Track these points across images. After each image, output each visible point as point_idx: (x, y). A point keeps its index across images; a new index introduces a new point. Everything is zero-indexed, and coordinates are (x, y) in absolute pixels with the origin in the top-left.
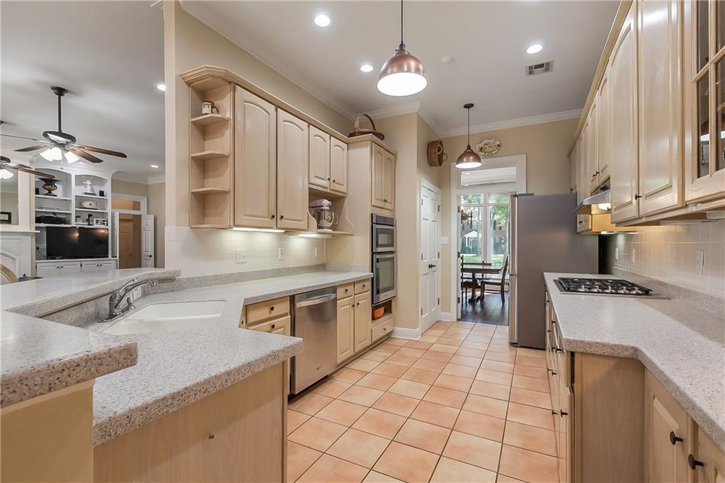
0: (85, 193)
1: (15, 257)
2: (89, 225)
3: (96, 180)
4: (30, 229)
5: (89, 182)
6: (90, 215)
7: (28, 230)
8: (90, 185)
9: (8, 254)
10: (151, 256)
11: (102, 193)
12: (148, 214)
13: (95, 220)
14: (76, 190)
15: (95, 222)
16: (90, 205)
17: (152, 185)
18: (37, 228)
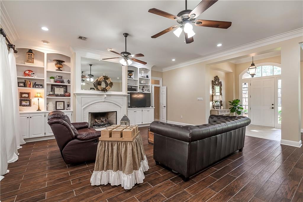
0: (142, 77)
1: (121, 106)
2: (143, 91)
3: (146, 70)
4: (126, 94)
5: (143, 72)
6: (143, 87)
7: (125, 94)
8: (144, 73)
9: (119, 105)
10: (165, 107)
11: (147, 77)
12: (162, 86)
13: (145, 89)
14: (139, 76)
15: (145, 90)
16: (144, 82)
17: (164, 72)
18: (128, 93)
